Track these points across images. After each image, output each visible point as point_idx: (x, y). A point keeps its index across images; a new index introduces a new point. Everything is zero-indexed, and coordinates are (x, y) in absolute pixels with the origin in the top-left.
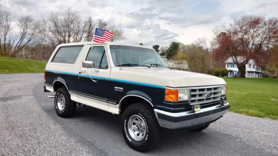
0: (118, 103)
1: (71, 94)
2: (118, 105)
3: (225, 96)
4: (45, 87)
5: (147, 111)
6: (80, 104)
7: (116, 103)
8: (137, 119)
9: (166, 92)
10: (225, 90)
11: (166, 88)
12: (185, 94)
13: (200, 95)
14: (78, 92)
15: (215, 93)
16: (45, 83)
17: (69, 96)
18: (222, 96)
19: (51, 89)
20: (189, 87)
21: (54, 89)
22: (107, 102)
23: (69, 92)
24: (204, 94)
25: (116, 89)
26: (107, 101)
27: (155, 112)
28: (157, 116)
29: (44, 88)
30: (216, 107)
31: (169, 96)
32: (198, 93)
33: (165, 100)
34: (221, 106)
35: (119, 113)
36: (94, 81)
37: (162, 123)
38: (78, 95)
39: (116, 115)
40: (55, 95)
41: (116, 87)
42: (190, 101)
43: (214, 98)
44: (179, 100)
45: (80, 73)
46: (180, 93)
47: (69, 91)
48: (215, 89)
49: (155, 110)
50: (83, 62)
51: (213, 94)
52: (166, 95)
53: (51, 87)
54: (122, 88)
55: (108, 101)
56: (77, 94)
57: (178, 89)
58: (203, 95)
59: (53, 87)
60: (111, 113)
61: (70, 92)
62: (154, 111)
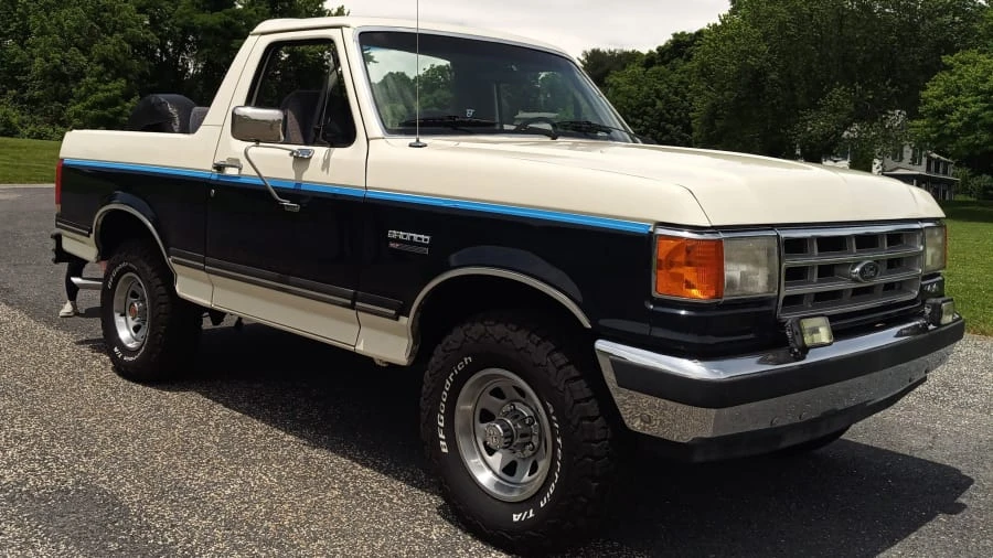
0: (402, 311)
1: (176, 268)
2: (404, 321)
3: (940, 278)
4: (58, 238)
5: (560, 358)
6: (217, 316)
7: (393, 312)
8: (498, 393)
9: (662, 251)
10: (937, 246)
11: (661, 231)
12: (756, 262)
13: (826, 272)
14: (209, 259)
15: (893, 264)
16: (59, 218)
17: (169, 279)
18: (925, 278)
19: (83, 247)
20: (771, 227)
21: (98, 248)
22: (352, 307)
23: (169, 260)
24: (845, 265)
25: (397, 240)
26: (349, 302)
27: (599, 356)
28: (609, 376)
29: (52, 244)
30: (899, 334)
31: (673, 270)
32: (815, 259)
33: (655, 294)
34: (925, 328)
35: (413, 358)
36: (286, 203)
37: (640, 412)
38: (209, 272)
39: (392, 367)
40: (102, 276)
41: (393, 234)
42: (781, 301)
43: (889, 287)
44: (727, 296)
45: (220, 168)
46: (730, 260)
47: (169, 256)
48: (895, 239)
49: (601, 345)
50: (233, 114)
51: (883, 268)
52: (659, 268)
53: (84, 238)
54: (422, 236)
55: (354, 299)
56: (204, 270)
57: (722, 236)
58: (837, 270)
59: (92, 236)
60: (368, 361)
61: (174, 261)
62: (592, 351)
